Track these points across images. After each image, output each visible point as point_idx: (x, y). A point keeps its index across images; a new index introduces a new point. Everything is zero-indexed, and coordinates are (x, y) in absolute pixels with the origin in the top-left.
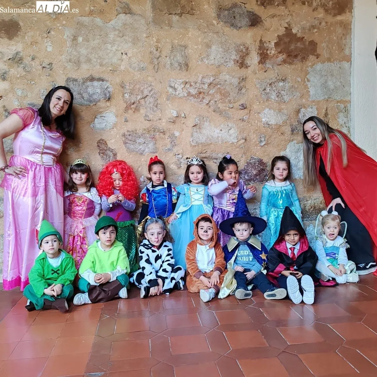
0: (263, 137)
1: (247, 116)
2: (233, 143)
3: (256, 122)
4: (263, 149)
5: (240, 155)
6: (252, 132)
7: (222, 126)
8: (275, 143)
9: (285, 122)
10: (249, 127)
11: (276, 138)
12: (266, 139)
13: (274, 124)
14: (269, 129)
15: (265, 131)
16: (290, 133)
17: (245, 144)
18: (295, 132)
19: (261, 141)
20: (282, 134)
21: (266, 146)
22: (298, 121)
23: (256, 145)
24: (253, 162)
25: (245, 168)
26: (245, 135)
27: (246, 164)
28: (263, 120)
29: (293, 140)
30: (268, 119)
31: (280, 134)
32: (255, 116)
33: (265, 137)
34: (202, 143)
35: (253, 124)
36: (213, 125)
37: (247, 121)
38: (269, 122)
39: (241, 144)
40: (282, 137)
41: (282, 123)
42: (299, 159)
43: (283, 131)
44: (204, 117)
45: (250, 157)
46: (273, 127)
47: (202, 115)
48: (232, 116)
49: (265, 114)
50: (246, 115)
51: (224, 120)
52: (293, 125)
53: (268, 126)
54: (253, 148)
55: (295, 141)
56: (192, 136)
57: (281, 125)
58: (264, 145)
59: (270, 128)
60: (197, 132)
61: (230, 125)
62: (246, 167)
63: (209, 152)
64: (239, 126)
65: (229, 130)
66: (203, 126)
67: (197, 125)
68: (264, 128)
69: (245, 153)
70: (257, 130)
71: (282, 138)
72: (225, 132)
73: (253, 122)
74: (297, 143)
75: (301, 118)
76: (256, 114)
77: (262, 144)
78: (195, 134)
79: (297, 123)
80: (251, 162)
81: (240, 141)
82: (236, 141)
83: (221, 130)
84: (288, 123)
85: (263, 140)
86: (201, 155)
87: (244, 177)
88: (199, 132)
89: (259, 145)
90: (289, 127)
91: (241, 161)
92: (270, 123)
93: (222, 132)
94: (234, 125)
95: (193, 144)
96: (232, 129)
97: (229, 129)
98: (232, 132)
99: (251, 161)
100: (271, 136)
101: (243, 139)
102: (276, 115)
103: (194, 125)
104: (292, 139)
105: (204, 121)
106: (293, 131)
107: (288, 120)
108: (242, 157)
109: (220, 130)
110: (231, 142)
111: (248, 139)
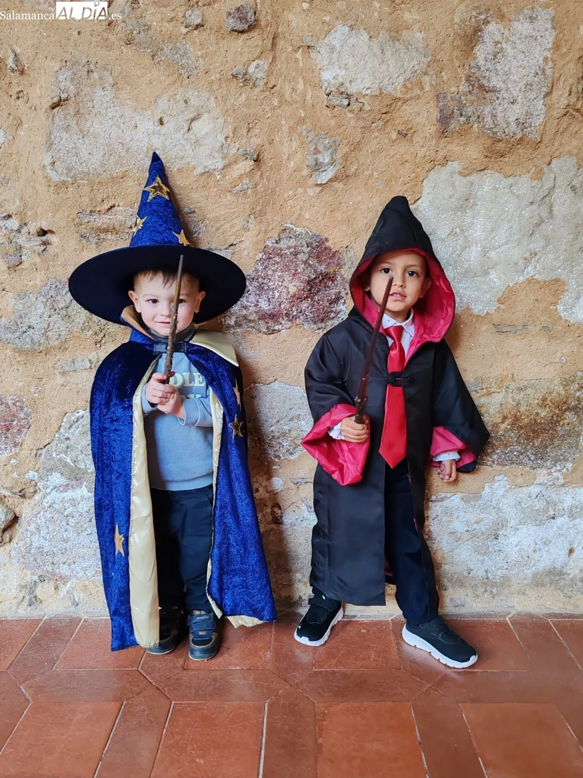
0: (326, 148)
1: (264, 64)
2: (208, 174)
3: (301, 86)
4: (327, 196)
5: (239, 223)
6: (285, 129)
7: (163, 104)
8: (375, 174)
9: (414, 83)
10: (274, 109)
11: (380, 151)
12: (339, 156)
13: (368, 92)
14: (350, 115)
15: (333, 123)
16: (431, 129)
17: (257, 177)
18: (453, 125)
19: (317, 167)
20: (403, 135)
21: (339, 185)
22: (468, 79)
23: (302, 183)
24: (289, 248)
25: (257, 271)
26: (255, 141)
27: (260, 255)
28: (327, 76)
29: (446, 160)
30: (343, 72)
31: (394, 135)
32: (297, 61)
33: (336, 150)
34: (88, 174)
35: (287, 96)
36: (129, 102)
37: (262, 83)
38: (348, 84)
39: (241, 177)
40: (403, 148)
41: (405, 86)
42: (466, 237)
43: (406, 122)
44: (92, 67)
45: (278, 230)
46: (367, 107)
47: (84, 60)
48: (201, 61)
49: (332, 49)
50: (258, 57)
51: (171, 79)
52: (445, 97)
53: (346, 102)
54: (291, 192)
55: (455, 166)
56: (50, 145)
57: (399, 95)
58: (331, 180)
59: (351, 111)
60: (67, 128)
61: (194, 101)
62: (260, 268)
63: (120, 208)
64: (233, 105)
65: (193, 120)
66: (90, 104)
67: (67, 100)
68: (328, 112)
69: (258, 214)
70: (302, 121)
71: (402, 150)
72: (178, 130)
73: (287, 88)
74: (460, 173)
75: (481, 62)
76: (299, 55)
77: (324, 178)
78: (64, 140)
79: (464, 87)
80: (281, 250)
81: (236, 167)
82: (220, 165)
83: (161, 122)
84: (427, 88)
85: (327, 160)
86: (92, 219)
87: (256, 305)
88: (75, 127)
89: (311, 182)
90: (432, 104)
91: (242, 246)
92: (352, 89)
93: (164, 129)
94: (212, 99)
95: (55, 178)
96: (205, 116)
97: (192, 116)
98: (206, 130)
99: (283, 245)
100: (356, 147)
101: (246, 156)
102: (379, 52)
103: (56, 100)
104: (441, 154)
105: (93, 85)
106: (445, 119)
107: (426, 73)
108: (246, 229)
109: (157, 118)
110: (200, 170)
111: (266, 156)
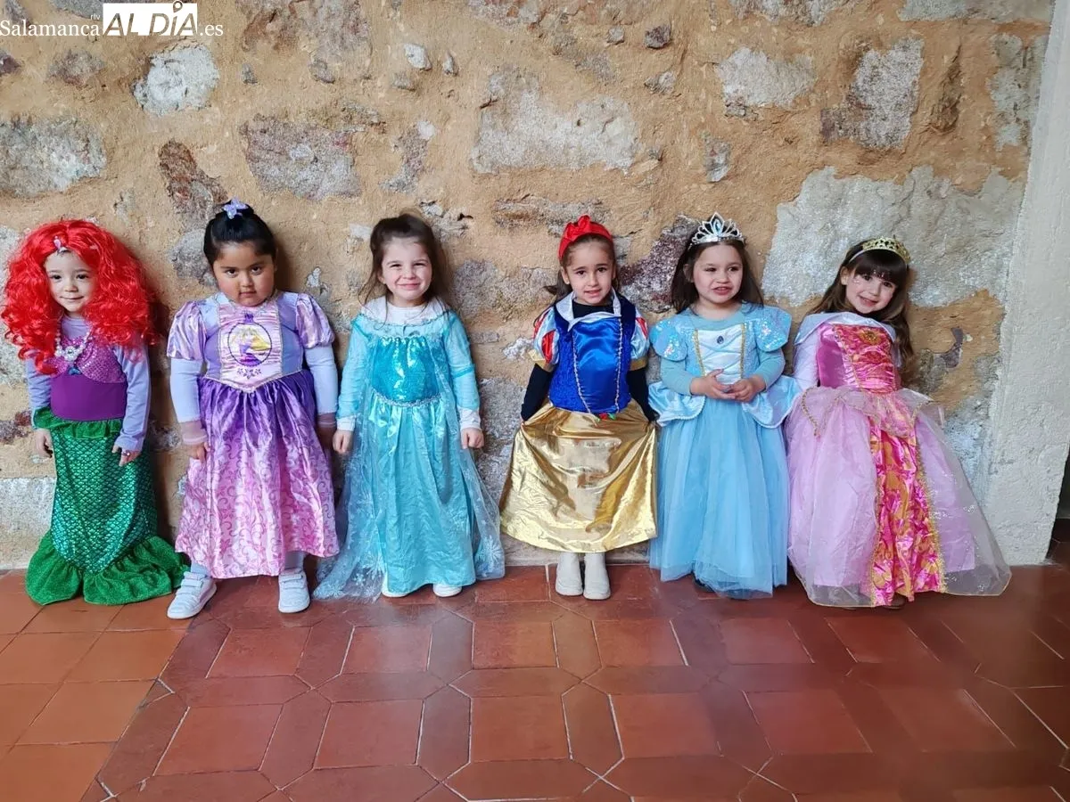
0: (722, 151)
1: (673, 75)
2: (617, 170)
3: (703, 96)
4: (718, 192)
5: (639, 214)
6: (686, 132)
7: (582, 108)
8: (761, 173)
9: (802, 100)
10: (677, 114)
11: (767, 153)
12: (732, 158)
13: (763, 105)
14: (745, 123)
15: (729, 129)
16: (815, 138)
17: (659, 174)
18: (833, 136)
19: (713, 166)
20: (789, 141)
21: (729, 183)
22: (848, 98)
23: (697, 179)
24: (682, 236)
25: (652, 256)
26: (659, 142)
27: (657, 243)
28: (729, 89)
29: (823, 165)
30: (743, 88)
31: (781, 142)
32: (701, 73)
33: (730, 153)
34: (510, 167)
35: (690, 104)
36: (551, 105)
37: (669, 92)
38: (746, 98)
39: (645, 174)
40: (787, 153)
41: (794, 101)
42: (836, 232)
43: (793, 132)
44: (521, 73)
45: (673, 220)
46: (761, 118)
47: (515, 67)
48: (618, 72)
49: (735, 67)
50: (669, 70)
51: (590, 87)
52: (828, 113)
53: (742, 113)
54: (686, 187)
55: (832, 170)
56: (478, 140)
57: (789, 109)
58: (723, 179)
59: (747, 121)
60: (494, 126)
61: (610, 106)
62: (656, 254)
63: (534, 197)
64: (643, 110)
65: (607, 122)
66: (516, 105)
67: (496, 101)
68: (726, 119)
69: (656, 207)
70: (702, 126)
71: (787, 155)
72: (593, 131)
73: (691, 97)
74: (835, 177)
75: (860, 84)
76: (703, 69)
77: (718, 175)
78: (490, 136)
79: (844, 105)
80: (675, 238)
81: (643, 165)
82: (629, 162)
83: (579, 124)
84: (813, 104)
85: (722, 161)
86: (507, 206)
87: (649, 287)
88: (501, 125)
89: (705, 179)
90: (817, 118)
91: (641, 234)
92: (750, 102)
93: (581, 130)
94: (626, 104)
95: (481, 170)
96: (618, 119)
97: (606, 119)
98: (617, 132)
99: (675, 234)
100: (748, 150)
101: (652, 155)
102: (775, 72)
103: (487, 101)
104: (820, 159)
105: (521, 89)
106: (826, 131)
107: (813, 92)
108: (646, 218)
109: (576, 120)
110: (609, 167)
111: (668, 155)
